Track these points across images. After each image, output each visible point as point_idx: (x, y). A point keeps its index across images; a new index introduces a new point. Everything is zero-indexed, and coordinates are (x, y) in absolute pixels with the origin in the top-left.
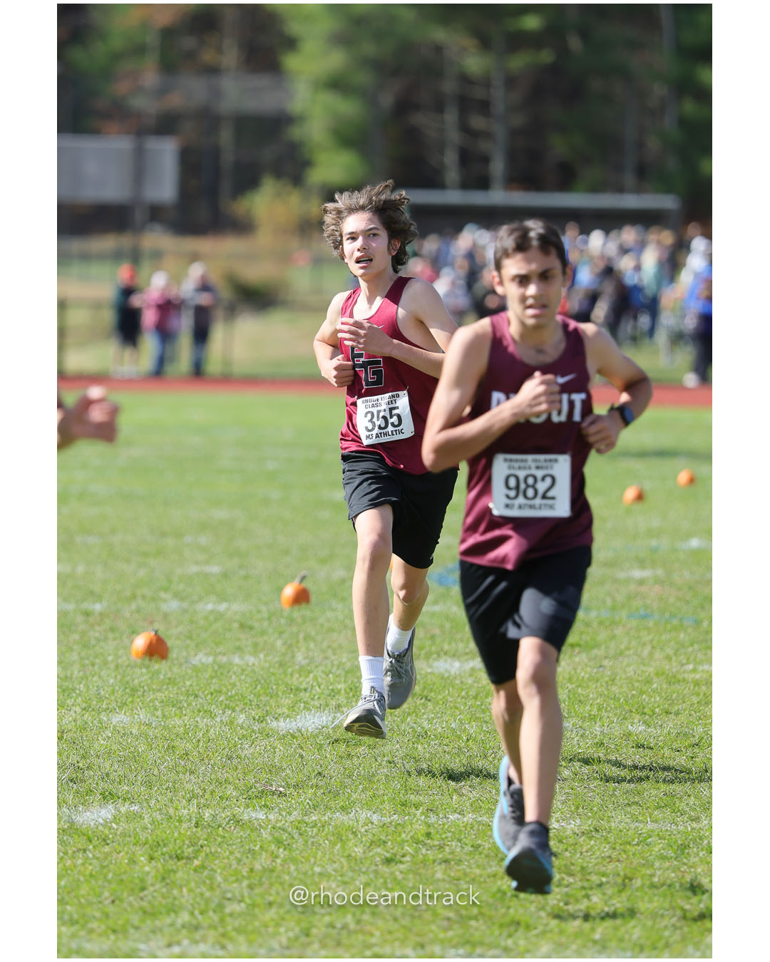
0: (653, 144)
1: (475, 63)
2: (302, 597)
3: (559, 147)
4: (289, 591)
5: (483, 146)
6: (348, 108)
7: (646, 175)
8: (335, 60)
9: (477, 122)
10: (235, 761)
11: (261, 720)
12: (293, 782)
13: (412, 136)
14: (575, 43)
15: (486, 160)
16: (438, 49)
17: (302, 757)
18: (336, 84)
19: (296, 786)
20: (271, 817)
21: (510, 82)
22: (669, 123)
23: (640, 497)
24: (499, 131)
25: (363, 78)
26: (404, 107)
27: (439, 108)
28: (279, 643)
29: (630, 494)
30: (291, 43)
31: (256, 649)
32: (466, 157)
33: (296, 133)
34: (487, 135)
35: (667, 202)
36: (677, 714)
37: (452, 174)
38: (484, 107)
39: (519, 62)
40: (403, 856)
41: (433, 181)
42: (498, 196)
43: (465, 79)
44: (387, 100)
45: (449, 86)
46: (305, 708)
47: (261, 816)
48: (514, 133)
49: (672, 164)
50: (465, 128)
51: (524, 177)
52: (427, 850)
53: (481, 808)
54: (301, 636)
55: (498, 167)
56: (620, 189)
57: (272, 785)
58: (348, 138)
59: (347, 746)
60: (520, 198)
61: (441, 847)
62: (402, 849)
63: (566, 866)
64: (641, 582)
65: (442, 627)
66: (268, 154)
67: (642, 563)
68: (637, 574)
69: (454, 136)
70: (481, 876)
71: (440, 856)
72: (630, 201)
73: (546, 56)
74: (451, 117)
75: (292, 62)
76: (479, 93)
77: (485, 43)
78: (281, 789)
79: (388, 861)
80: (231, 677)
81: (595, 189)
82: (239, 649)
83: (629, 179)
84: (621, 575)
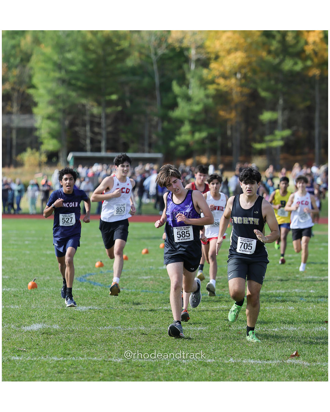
0: (154, 137)
1: (96, 110)
2: (34, 286)
3: (123, 137)
4: (30, 284)
5: (99, 137)
6: (54, 125)
7: (152, 147)
8: (50, 110)
9: (96, 130)
10: (10, 340)
11: (19, 327)
12: (28, 347)
13: (75, 135)
14: (128, 103)
15: (100, 142)
16: (84, 106)
17: (32, 339)
18: (50, 117)
19: (30, 349)
20: (21, 359)
21: (107, 116)
22: (159, 129)
23: (147, 252)
24: (104, 133)
25: (59, 115)
26: (72, 125)
27: (84, 125)
28: (26, 301)
29: (144, 251)
30: (36, 104)
31: (19, 303)
32: (92, 141)
33: (37, 133)
34: (100, 134)
35: (159, 155)
36: (156, 323)
37: (89, 147)
38: (99, 124)
39: (109, 110)
40: (64, 371)
41: (82, 149)
42: (103, 154)
43: (92, 116)
44: (67, 123)
45: (87, 118)
46: (34, 322)
47: (17, 358)
48: (108, 133)
49: (160, 143)
50: (92, 132)
51: (111, 148)
52: (72, 369)
53: (90, 355)
54: (34, 299)
55: (103, 144)
56: (143, 152)
57: (21, 348)
58: (54, 135)
59: (47, 335)
60: (110, 154)
61: (76, 368)
62: (63, 369)
63: (116, 374)
64: (146, 280)
65: (80, 296)
66: (28, 140)
67: (146, 274)
68: (145, 278)
69: (89, 134)
70: (89, 377)
71: (75, 371)
72: (147, 155)
73: (119, 108)
74: (88, 128)
75: (35, 110)
76: (97, 120)
77: (99, 104)
78: (25, 349)
79: (59, 372)
80: (10, 313)
81: (135, 151)
82: (13, 303)
83: (146, 148)
84: (140, 278)
